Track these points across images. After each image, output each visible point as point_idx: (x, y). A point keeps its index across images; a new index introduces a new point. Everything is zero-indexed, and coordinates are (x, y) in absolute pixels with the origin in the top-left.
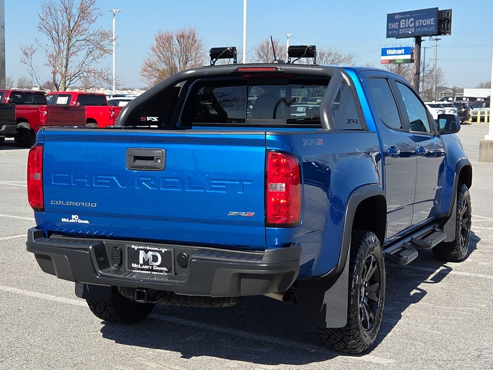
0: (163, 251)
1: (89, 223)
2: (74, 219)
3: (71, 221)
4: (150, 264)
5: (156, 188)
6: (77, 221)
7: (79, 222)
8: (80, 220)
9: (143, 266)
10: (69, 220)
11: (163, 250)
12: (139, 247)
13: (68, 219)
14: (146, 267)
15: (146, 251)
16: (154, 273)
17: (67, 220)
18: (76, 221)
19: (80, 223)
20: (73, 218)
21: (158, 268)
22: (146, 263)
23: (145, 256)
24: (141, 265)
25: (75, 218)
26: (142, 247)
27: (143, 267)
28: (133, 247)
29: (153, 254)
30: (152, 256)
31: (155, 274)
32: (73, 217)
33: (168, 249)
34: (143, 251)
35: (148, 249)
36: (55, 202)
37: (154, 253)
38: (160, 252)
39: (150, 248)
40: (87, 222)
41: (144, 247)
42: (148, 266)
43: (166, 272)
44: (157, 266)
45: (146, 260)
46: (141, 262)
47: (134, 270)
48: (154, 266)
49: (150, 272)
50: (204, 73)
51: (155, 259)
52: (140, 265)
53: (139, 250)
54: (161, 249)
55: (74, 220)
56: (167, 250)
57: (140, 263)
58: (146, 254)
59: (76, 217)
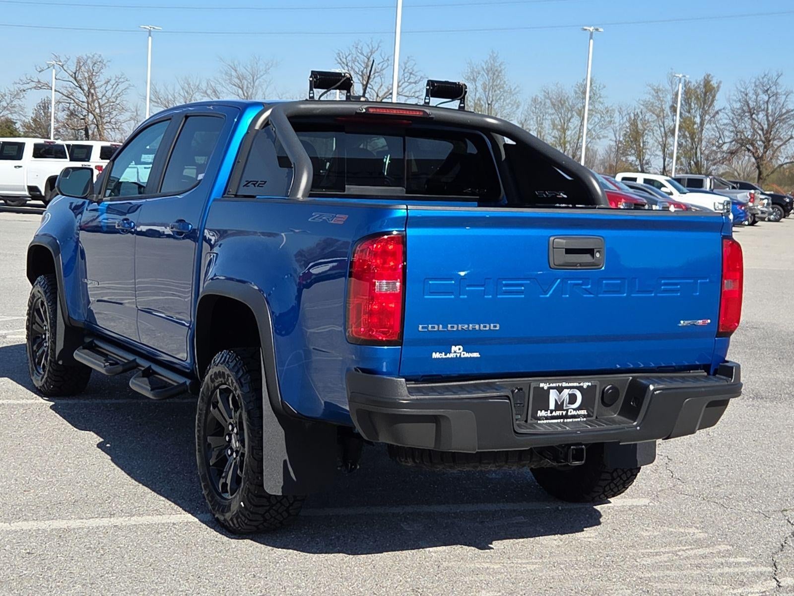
0: (585, 387)
1: (479, 356)
2: (455, 352)
3: (448, 356)
4: (564, 408)
5: (591, 294)
6: (460, 356)
7: (462, 356)
8: (465, 353)
9: (554, 412)
10: (446, 355)
11: (585, 385)
12: (551, 385)
13: (443, 353)
14: (558, 413)
15: (560, 390)
16: (569, 420)
17: (443, 356)
18: (458, 355)
19: (465, 358)
20: (453, 351)
21: (574, 413)
22: (559, 407)
23: (558, 396)
24: (552, 412)
25: (457, 351)
26: (554, 385)
27: (554, 414)
28: (542, 385)
29: (570, 393)
30: (568, 396)
31: (570, 422)
32: (454, 348)
33: (593, 382)
34: (555, 390)
35: (563, 385)
36: (427, 328)
37: (571, 391)
38: (580, 388)
39: (567, 385)
40: (476, 355)
41: (557, 385)
42: (561, 412)
43: (584, 416)
44: (574, 410)
45: (559, 403)
46: (552, 406)
47: (540, 420)
48: (570, 410)
49: (562, 420)
50: (314, 112)
51: (573, 399)
52: (549, 411)
53: (550, 388)
54: (581, 384)
55: (455, 354)
56: (590, 384)
57: (550, 408)
58: (560, 394)
59: (459, 349)
